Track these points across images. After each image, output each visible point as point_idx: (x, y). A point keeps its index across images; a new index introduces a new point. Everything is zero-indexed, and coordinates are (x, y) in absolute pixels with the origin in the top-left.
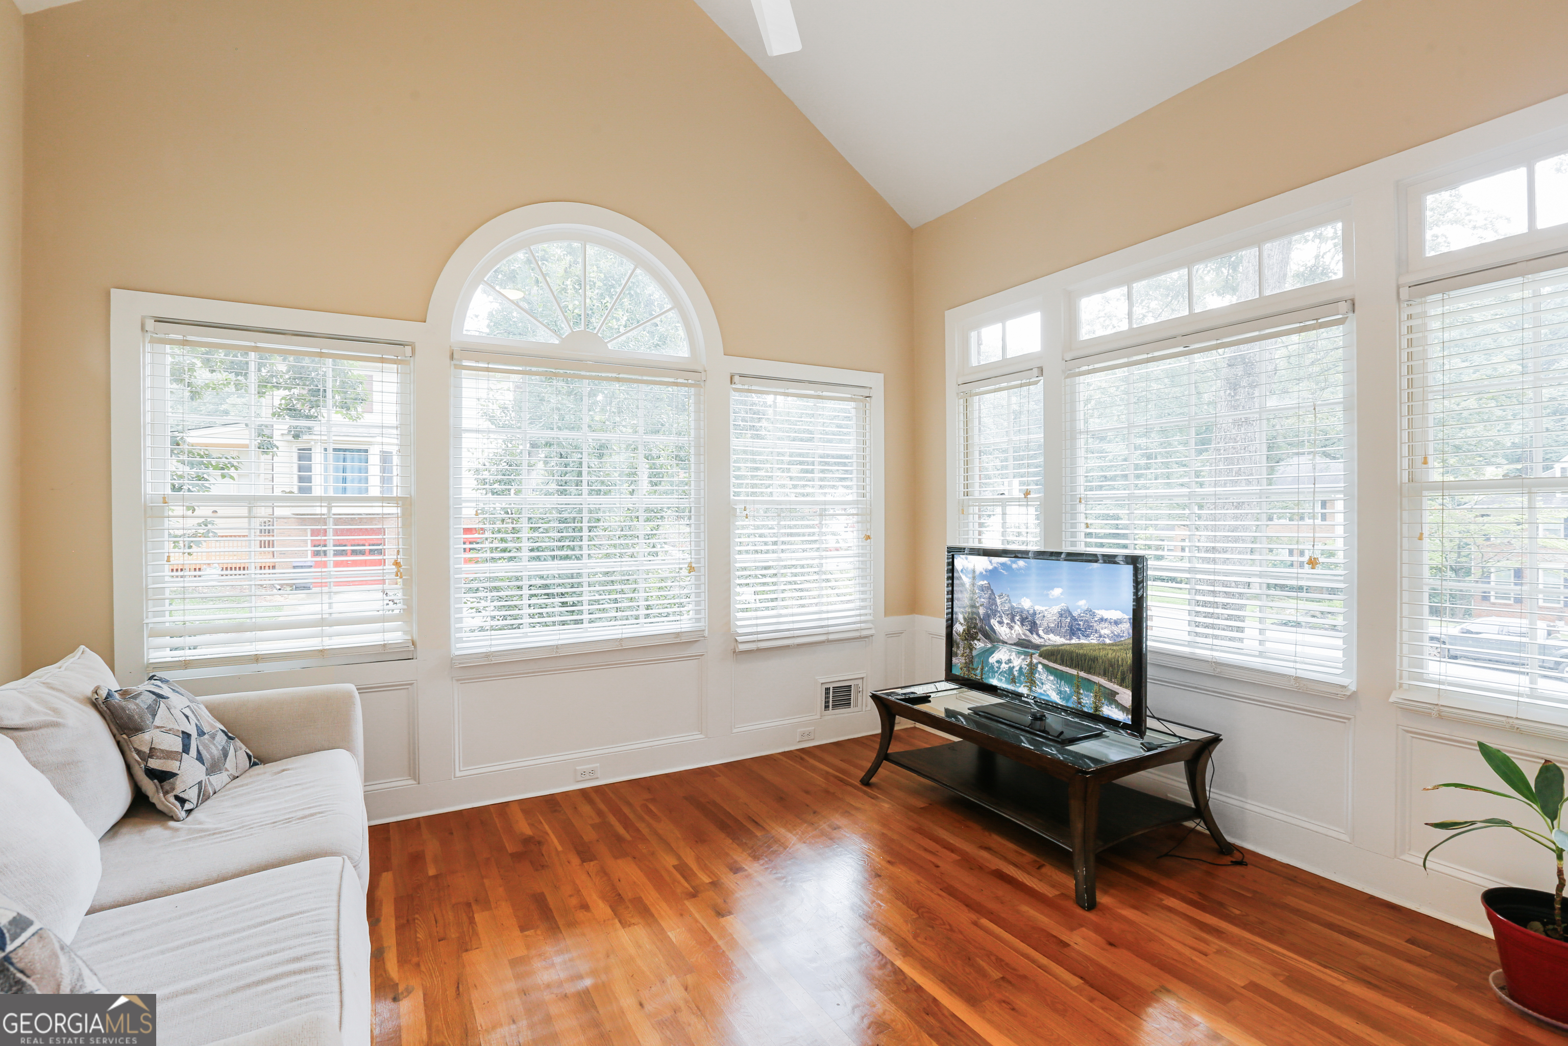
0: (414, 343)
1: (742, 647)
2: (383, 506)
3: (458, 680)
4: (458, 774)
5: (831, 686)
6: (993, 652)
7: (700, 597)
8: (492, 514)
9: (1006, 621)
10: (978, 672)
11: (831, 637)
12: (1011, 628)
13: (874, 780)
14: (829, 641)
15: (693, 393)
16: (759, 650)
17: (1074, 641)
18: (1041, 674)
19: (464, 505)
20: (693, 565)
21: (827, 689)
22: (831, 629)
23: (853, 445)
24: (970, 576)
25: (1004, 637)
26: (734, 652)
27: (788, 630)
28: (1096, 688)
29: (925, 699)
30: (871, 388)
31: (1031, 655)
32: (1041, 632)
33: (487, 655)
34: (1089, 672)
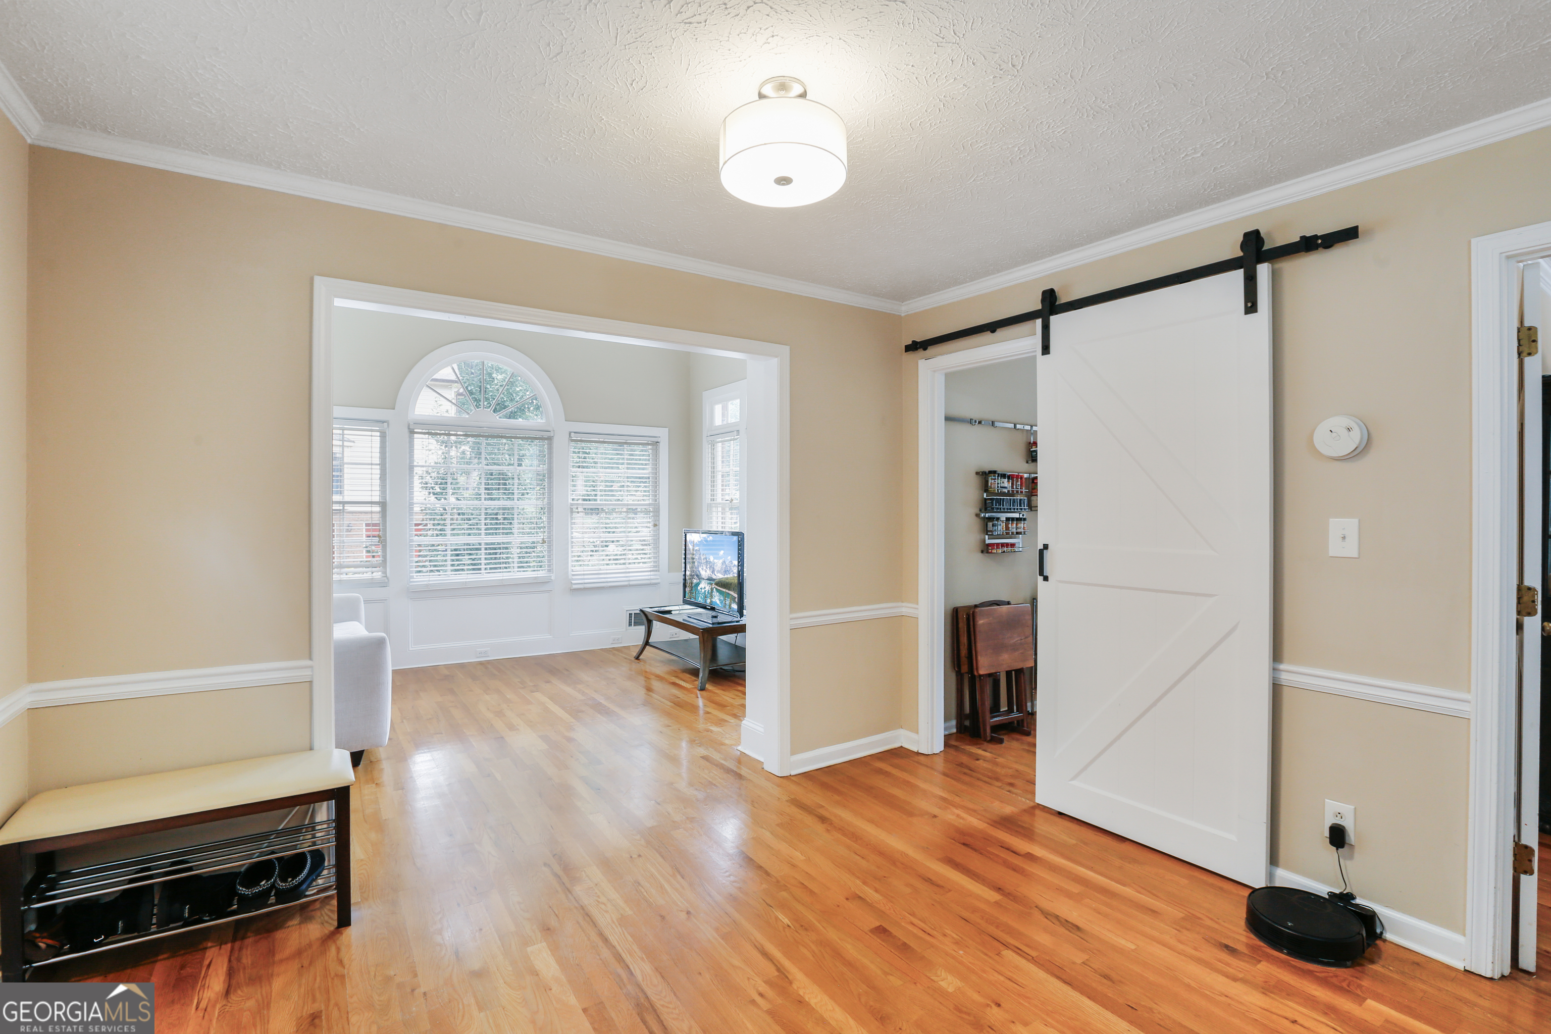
0: (388, 421)
1: (575, 587)
2: (372, 506)
3: (411, 599)
4: (411, 649)
5: (633, 612)
6: (699, 584)
7: (550, 558)
8: (433, 510)
9: (704, 568)
10: (694, 594)
11: (631, 583)
12: (706, 571)
13: (641, 657)
14: (630, 586)
15: (546, 443)
16: (585, 589)
17: (726, 576)
18: (715, 593)
19: (415, 505)
20: (545, 540)
21: (631, 614)
22: (631, 578)
23: (650, 470)
24: (692, 544)
25: (703, 577)
26: (571, 590)
27: (605, 578)
28: (730, 596)
29: (669, 612)
30: (660, 437)
31: (712, 584)
32: (716, 573)
33: (427, 585)
34: (729, 590)
